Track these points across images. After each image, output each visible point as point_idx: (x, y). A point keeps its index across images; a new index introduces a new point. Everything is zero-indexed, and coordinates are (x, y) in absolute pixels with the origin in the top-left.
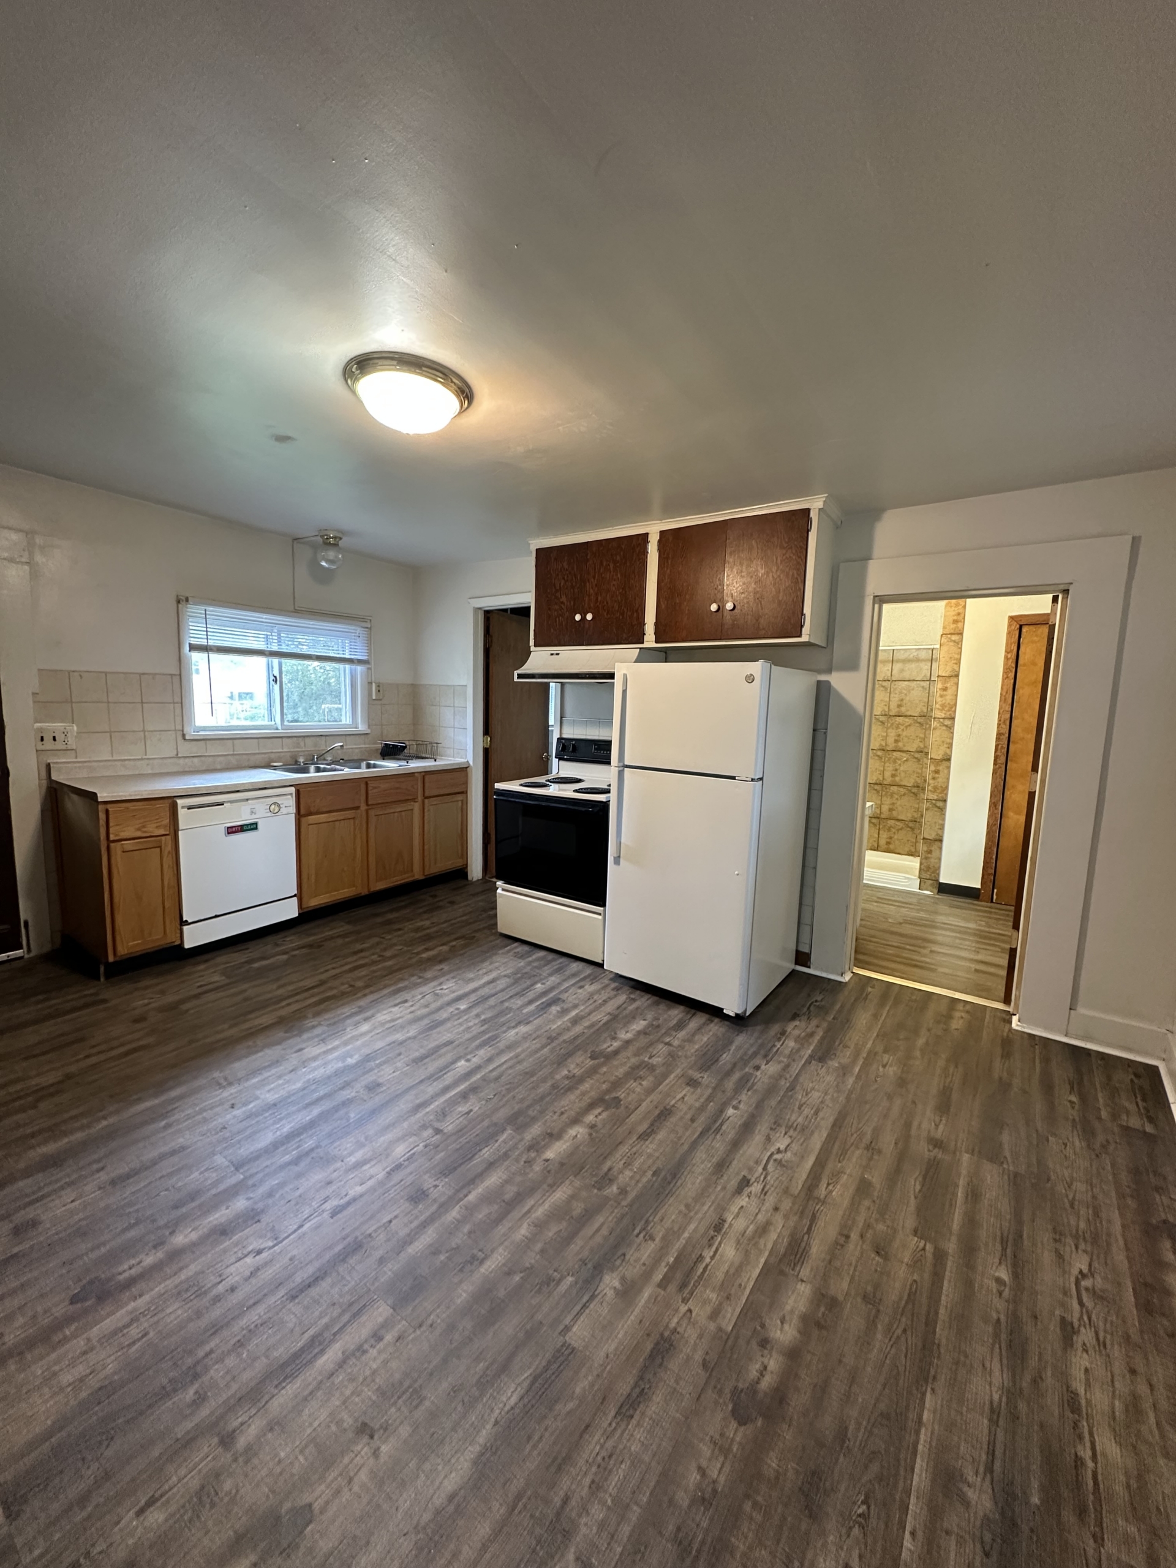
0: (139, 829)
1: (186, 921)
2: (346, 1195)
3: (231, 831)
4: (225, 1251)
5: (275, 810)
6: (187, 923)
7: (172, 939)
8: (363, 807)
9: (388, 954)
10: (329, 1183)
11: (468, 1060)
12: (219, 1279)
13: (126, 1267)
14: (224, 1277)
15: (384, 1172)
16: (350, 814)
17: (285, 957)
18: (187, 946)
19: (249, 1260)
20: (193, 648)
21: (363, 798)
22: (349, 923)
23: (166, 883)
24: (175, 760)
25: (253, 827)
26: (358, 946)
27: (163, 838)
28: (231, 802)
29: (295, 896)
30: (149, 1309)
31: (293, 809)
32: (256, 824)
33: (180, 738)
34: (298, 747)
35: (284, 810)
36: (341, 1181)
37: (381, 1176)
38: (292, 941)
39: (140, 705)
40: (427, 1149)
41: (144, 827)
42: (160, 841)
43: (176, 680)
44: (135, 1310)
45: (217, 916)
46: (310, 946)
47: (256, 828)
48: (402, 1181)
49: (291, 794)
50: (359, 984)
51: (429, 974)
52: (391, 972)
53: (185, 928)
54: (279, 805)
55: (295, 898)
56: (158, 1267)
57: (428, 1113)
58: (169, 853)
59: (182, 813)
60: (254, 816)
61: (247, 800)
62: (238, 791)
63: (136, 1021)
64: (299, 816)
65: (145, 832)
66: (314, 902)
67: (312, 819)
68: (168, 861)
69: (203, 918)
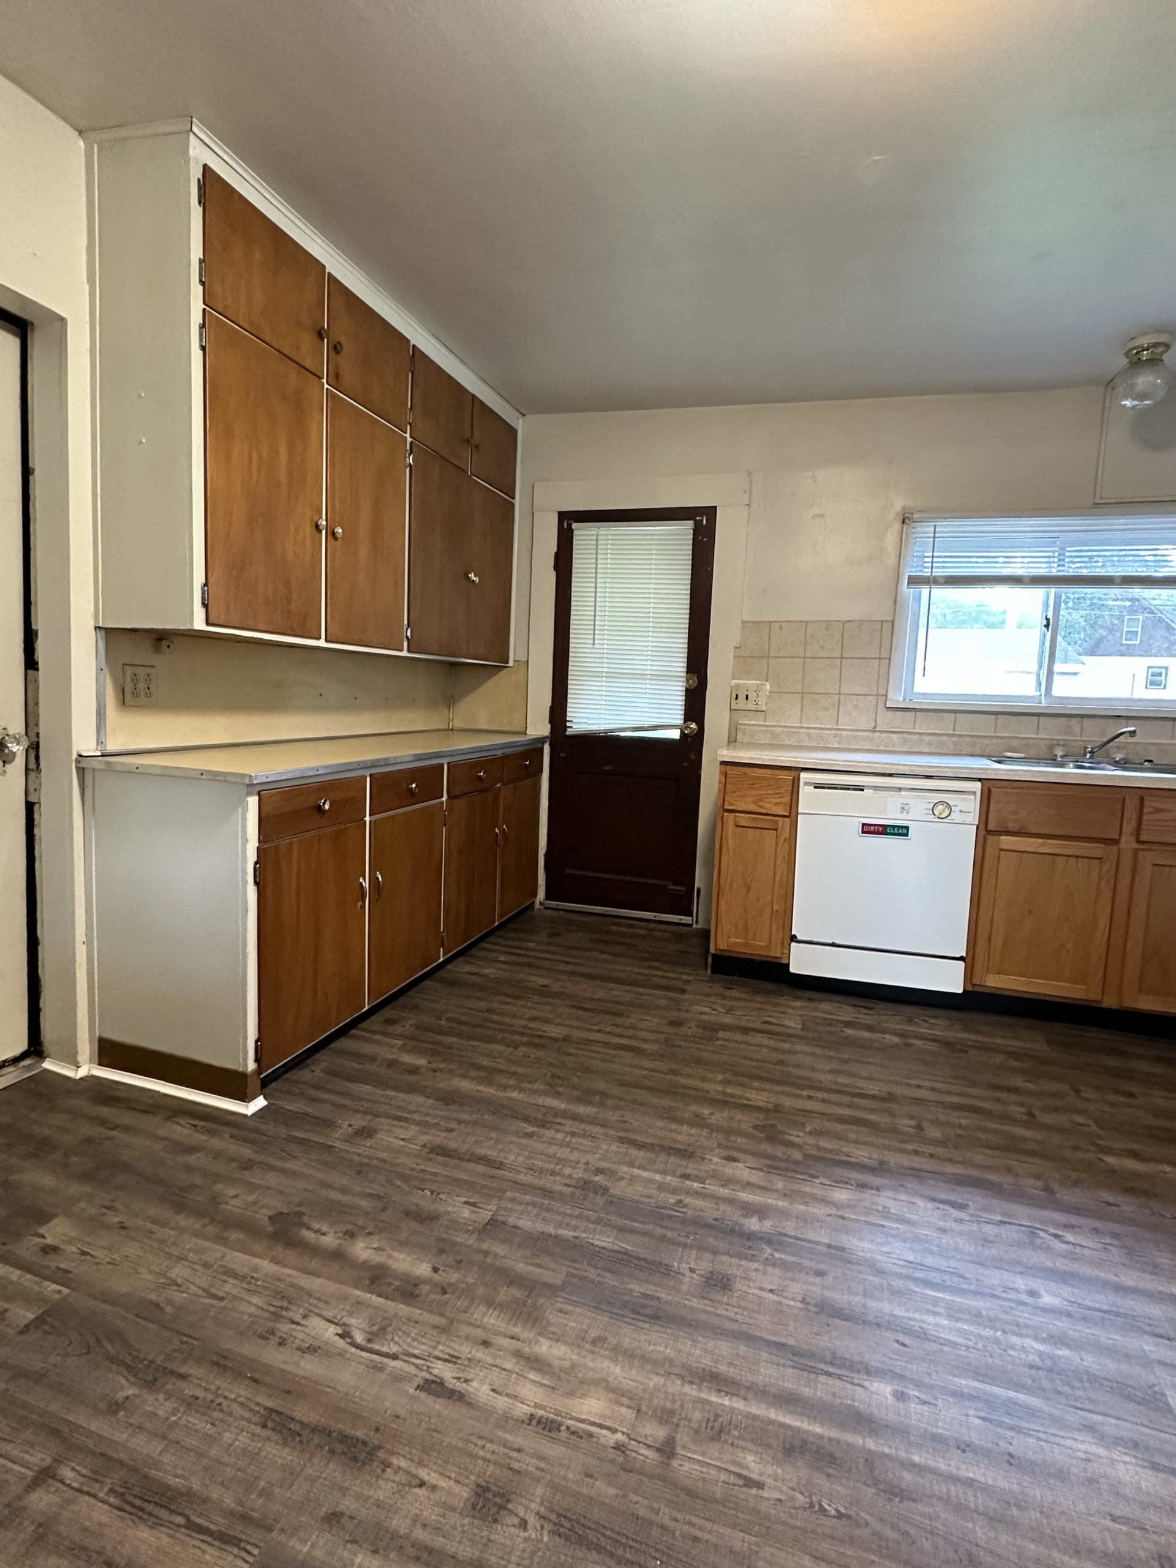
0: (755, 802)
1: (795, 936)
2: (466, 1381)
3: (868, 829)
4: (345, 1298)
5: (942, 813)
6: (793, 938)
7: (775, 952)
8: (1128, 842)
9: (1047, 1119)
10: (486, 1343)
11: (900, 1396)
12: (297, 1318)
13: (316, 1226)
14: (303, 1322)
15: (529, 1410)
16: (1096, 849)
17: (896, 1040)
18: (792, 970)
19: (332, 1330)
20: (913, 581)
21: (1129, 827)
22: (1049, 1042)
23: (778, 878)
24: (870, 734)
25: (902, 831)
26: (1017, 1081)
27: (781, 819)
28: (876, 788)
29: (961, 959)
30: (257, 1280)
31: (974, 818)
32: (907, 828)
33: (881, 706)
34: (1066, 733)
35: (956, 816)
36: (495, 1357)
37: (521, 1410)
38: (938, 1026)
39: (839, 661)
40: (612, 1454)
41: (761, 800)
42: (777, 822)
43: (887, 627)
44: (256, 1269)
45: (833, 945)
46: (947, 1044)
47: (907, 835)
48: (519, 1450)
49: (974, 793)
50: (935, 1133)
51: (1068, 1196)
52: (1013, 1147)
53: (793, 944)
54: (949, 806)
55: (962, 963)
56: (315, 1251)
57: (710, 1403)
58: (785, 840)
59: (805, 791)
60: (905, 816)
61: (900, 789)
62: (890, 775)
63: (672, 1023)
64: (986, 832)
65: (762, 807)
66: (994, 982)
67: (1007, 841)
68: (783, 851)
69: (816, 940)
